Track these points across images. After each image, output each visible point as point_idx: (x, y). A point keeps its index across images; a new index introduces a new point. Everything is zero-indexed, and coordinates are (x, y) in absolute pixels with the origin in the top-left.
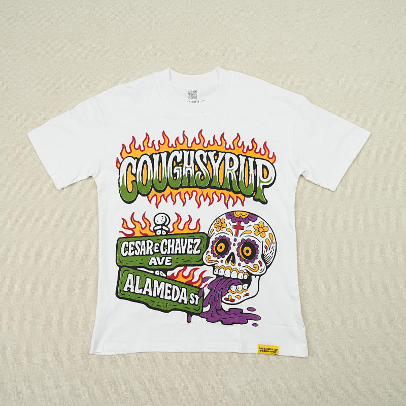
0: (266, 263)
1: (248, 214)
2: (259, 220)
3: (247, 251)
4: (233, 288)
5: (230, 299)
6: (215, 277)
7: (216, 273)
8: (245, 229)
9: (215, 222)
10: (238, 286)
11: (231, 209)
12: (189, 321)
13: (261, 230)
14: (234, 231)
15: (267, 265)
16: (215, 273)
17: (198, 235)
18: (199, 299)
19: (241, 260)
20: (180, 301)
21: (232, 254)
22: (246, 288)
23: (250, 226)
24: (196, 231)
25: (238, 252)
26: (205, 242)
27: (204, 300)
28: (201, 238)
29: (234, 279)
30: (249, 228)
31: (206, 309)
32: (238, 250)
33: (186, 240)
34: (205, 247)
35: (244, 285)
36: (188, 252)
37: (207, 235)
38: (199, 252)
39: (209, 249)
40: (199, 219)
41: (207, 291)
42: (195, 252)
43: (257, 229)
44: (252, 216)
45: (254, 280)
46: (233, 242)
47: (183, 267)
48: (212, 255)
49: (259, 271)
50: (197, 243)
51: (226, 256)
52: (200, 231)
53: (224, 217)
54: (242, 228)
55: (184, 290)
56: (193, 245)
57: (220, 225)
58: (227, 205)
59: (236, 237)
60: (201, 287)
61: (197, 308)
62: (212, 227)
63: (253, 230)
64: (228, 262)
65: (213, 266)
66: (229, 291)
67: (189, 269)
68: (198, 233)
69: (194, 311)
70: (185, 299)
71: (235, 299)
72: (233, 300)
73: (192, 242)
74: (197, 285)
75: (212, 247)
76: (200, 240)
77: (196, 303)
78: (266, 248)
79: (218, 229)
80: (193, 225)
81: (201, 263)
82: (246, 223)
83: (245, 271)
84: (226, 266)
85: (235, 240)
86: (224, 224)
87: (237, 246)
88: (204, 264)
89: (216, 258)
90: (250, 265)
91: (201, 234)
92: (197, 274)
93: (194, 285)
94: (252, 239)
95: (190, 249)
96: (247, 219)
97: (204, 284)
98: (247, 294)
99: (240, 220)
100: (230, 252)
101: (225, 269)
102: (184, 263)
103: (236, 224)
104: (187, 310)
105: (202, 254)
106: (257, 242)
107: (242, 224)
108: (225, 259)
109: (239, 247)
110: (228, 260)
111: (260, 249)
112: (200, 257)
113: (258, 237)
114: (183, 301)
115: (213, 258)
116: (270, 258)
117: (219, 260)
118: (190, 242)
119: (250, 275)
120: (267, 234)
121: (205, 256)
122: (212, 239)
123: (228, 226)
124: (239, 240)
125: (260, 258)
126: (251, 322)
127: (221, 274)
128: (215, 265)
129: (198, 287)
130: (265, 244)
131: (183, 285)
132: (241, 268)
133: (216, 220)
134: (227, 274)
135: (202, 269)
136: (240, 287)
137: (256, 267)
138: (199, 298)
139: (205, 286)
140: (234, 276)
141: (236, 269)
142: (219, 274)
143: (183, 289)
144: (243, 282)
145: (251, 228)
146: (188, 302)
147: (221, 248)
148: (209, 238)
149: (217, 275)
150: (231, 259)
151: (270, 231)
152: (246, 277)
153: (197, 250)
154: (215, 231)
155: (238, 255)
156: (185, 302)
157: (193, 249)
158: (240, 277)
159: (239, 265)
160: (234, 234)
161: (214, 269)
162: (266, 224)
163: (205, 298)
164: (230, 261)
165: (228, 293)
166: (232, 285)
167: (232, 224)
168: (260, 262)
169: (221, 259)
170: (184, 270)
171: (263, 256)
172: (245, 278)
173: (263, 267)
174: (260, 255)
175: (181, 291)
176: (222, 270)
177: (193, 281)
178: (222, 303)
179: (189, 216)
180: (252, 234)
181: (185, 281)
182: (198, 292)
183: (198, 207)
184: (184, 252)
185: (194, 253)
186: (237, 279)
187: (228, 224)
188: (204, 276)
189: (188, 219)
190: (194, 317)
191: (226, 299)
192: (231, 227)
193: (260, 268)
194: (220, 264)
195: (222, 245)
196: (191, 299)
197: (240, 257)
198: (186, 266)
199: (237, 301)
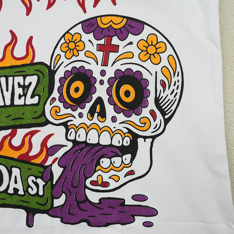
0: (163, 113)
1: (125, 20)
2: (147, 30)
3: (127, 94)
4: (105, 162)
5: (100, 183)
6: (70, 145)
7: (72, 137)
8: (121, 51)
9: (63, 41)
10: (113, 159)
11: (92, 12)
12: (30, 223)
13: (151, 50)
14: (100, 55)
15: (166, 117)
16: (69, 138)
17: (32, 69)
18: (44, 186)
19: (117, 110)
20: (11, 191)
21: (99, 100)
22: (127, 162)
23: (131, 43)
24: (27, 61)
25: (111, 96)
26: (46, 81)
27: (53, 186)
28: (38, 73)
29: (105, 146)
30: (129, 48)
31: (59, 202)
32: (109, 91)
33: (10, 79)
34: (46, 90)
35: (124, 157)
36: (17, 102)
37: (49, 67)
38: (36, 100)
39: (55, 94)
40: (31, 38)
41: (57, 171)
42: (30, 101)
43: (145, 49)
44: (133, 24)
45: (143, 145)
46: (99, 77)
47: (9, 131)
48: (61, 105)
49: (152, 129)
50: (30, 83)
51: (88, 106)
52: (35, 61)
53: (79, 29)
54: (115, 49)
55: (16, 172)
56: (25, 88)
57: (72, 46)
58: (82, 5)
59: (104, 68)
60: (47, 164)
61: (42, 201)
62: (58, 51)
63: (137, 52)
64: (92, 116)
65: (65, 124)
66: (98, 167)
67: (21, 133)
68: (32, 64)
69: (37, 207)
70: (19, 186)
71: (111, 181)
72: (106, 184)
73: (22, 84)
74: (38, 161)
75: (60, 90)
76: (36, 77)
77: (41, 193)
78: (163, 84)
79: (69, 55)
80: (20, 51)
81: (42, 120)
82: (122, 39)
83: (126, 131)
84: (89, 123)
85: (103, 73)
86: (80, 44)
87: (106, 85)
88: (47, 122)
89: (69, 111)
90: (134, 118)
91: (38, 67)
92: (37, 141)
93: (32, 161)
94: (135, 68)
95: (20, 97)
96: (124, 31)
97: (51, 159)
98: (132, 173)
99: (110, 34)
100: (95, 97)
101: (88, 129)
102: (12, 123)
103: (102, 42)
104: (25, 204)
105: (42, 103)
106: (146, 75)
107: (115, 41)
108: (85, 111)
109: (111, 86)
110: (92, 112)
111: (151, 87)
112: (39, 109)
113: (148, 64)
114: (16, 190)
115: (64, 111)
116: (172, 102)
117: (76, 114)
118: (19, 83)
119: (135, 137)
120: (164, 56)
121: (48, 107)
122: (59, 74)
123: (89, 47)
124: (110, 72)
125: (152, 105)
126: (139, 220)
127: (82, 138)
128: (69, 124)
129: (41, 165)
130: (160, 77)
131: (14, 163)
132: (117, 126)
133: (64, 36)
134: (93, 138)
135: (45, 131)
136: (117, 161)
137: (145, 123)
138: (44, 183)
139: (54, 161)
140: (105, 140)
141: (107, 129)
142: (78, 139)
143: (13, 169)
144: (122, 150)
145: (133, 49)
146: (26, 191)
147: (77, 90)
148: (52, 73)
149: (75, 142)
150: (98, 109)
151: (170, 51)
152: (127, 142)
153: (32, 96)
154: (63, 59)
155: (111, 101)
156: (21, 192)
157: (25, 95)
158: (115, 143)
159: (114, 119)
160: (100, 62)
161: (67, 130)
162: (161, 38)
163: (54, 183)
164: (96, 114)
165: (95, 171)
166: (103, 157)
167: (96, 42)
168: (152, 113)
169: (79, 110)
170: (13, 135)
171: (157, 100)
172: (125, 144)
173: (158, 122)
174: (151, 99)
175: (10, 173)
176: (82, 132)
177: (31, 154)
178: (86, 190)
179: (11, 32)
180: (136, 60)
181: (15, 155)
182: (42, 173)
183: (28, 14)
184: (8, 103)
185: (27, 103)
186: (111, 145)
187: (88, 44)
188: (50, 144)
189: (8, 38)
190: (38, 217)
191: (93, 183)
192: (94, 49)
193: (153, 124)
194: (77, 121)
195: (79, 84)
196: (29, 186)
197: (115, 105)
198: (15, 128)
199: (113, 185)
